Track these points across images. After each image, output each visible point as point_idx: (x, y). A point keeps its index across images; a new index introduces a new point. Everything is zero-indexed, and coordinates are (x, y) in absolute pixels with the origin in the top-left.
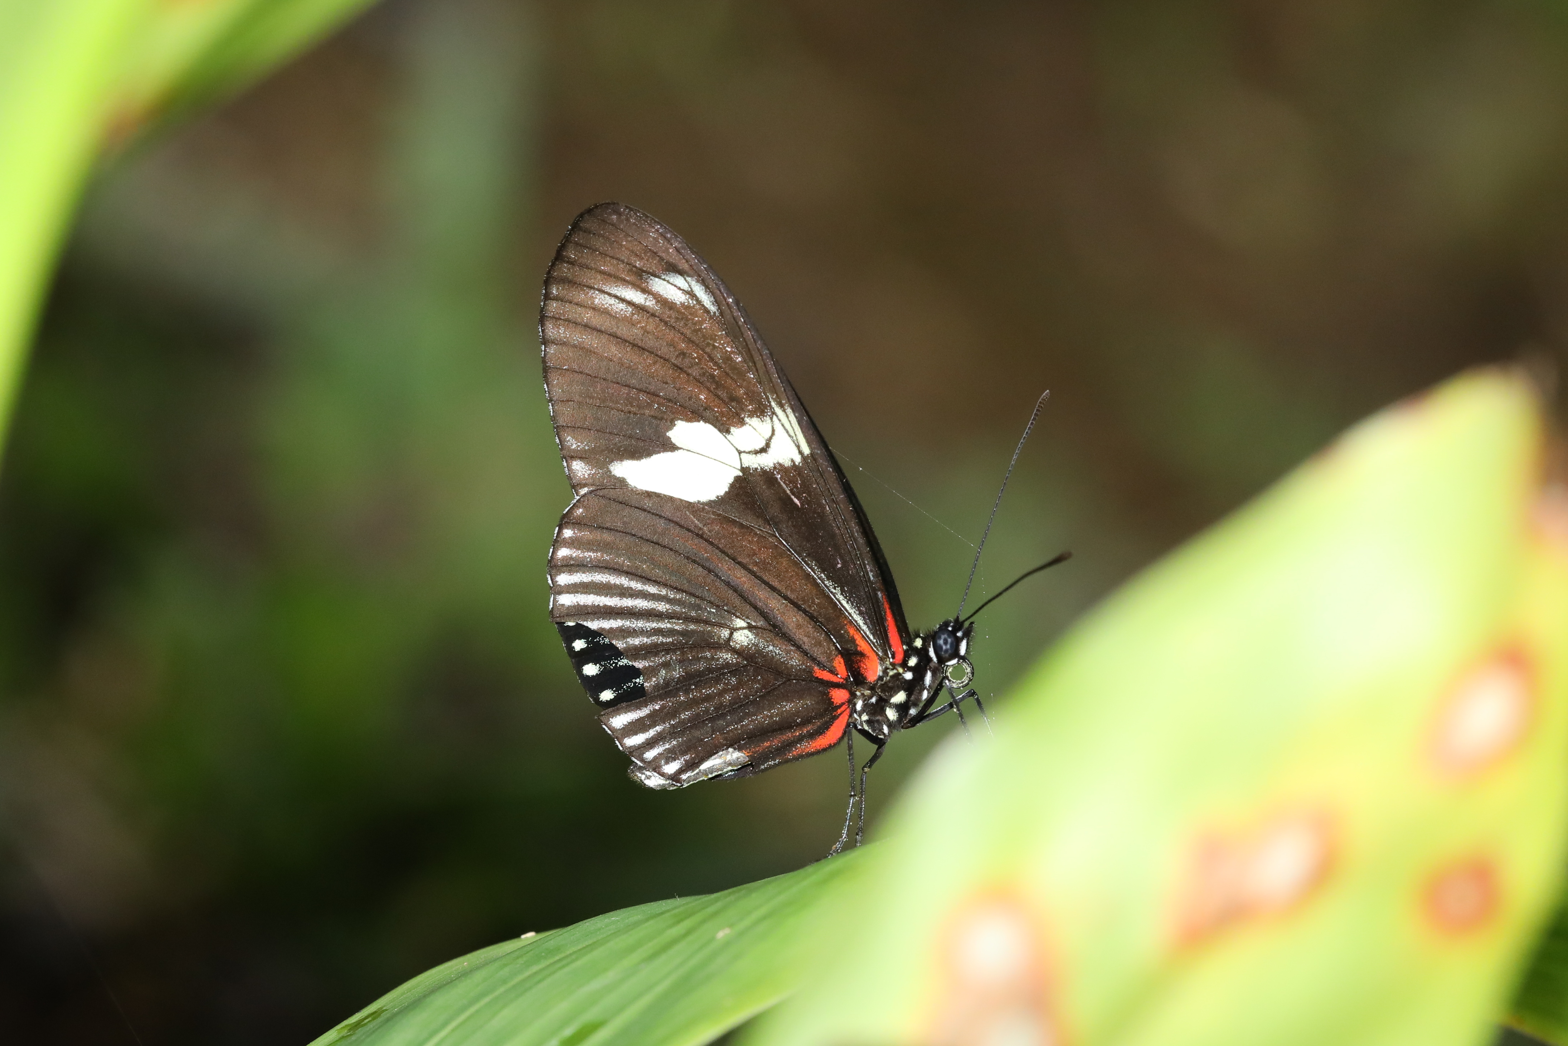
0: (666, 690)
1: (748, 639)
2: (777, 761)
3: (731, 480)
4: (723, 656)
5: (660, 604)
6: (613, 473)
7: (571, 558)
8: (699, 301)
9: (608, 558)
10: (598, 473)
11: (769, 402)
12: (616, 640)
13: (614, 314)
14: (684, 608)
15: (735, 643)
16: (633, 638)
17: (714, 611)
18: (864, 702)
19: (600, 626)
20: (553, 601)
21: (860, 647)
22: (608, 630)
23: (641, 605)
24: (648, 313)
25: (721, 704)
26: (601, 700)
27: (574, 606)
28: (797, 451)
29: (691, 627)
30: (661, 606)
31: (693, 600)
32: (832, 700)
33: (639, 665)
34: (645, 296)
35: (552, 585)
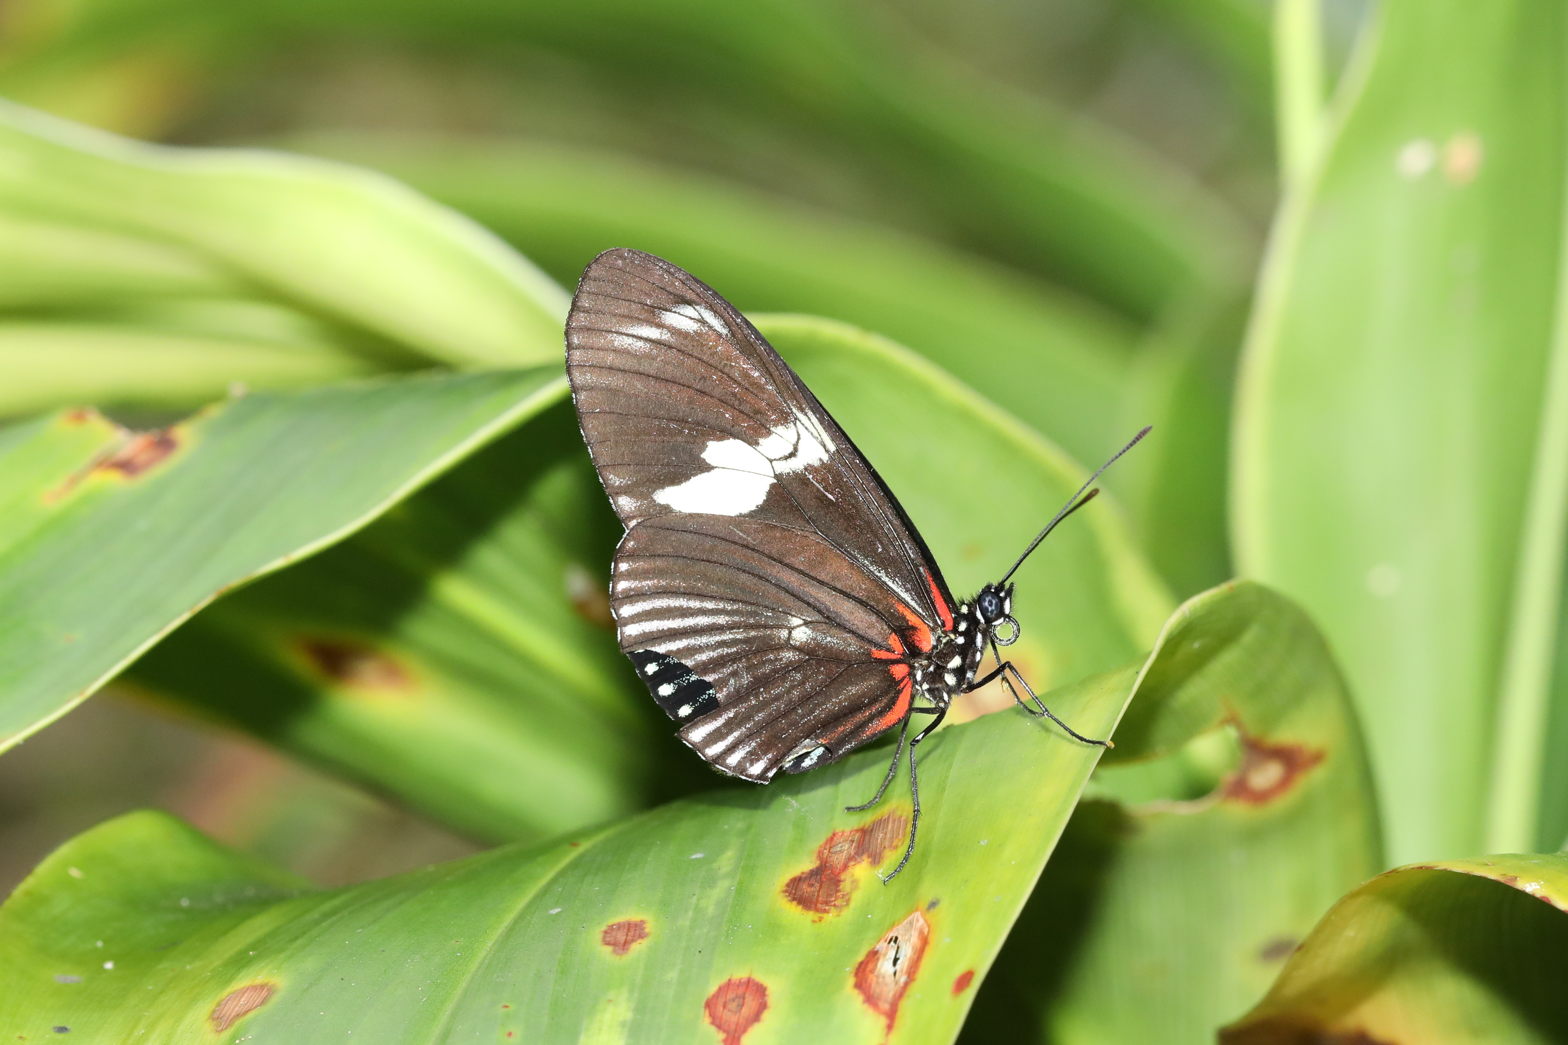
0: (737, 698)
1: (806, 635)
2: (853, 743)
3: (767, 488)
4: (786, 655)
5: (720, 617)
6: (657, 502)
7: (631, 589)
8: (710, 327)
9: (664, 583)
10: (644, 504)
11: (791, 409)
12: (685, 659)
13: (634, 353)
14: (742, 617)
15: (794, 641)
16: (700, 653)
17: (771, 614)
18: (923, 671)
19: (667, 649)
20: (621, 633)
21: (911, 622)
22: (676, 651)
23: (702, 622)
24: (666, 345)
25: (791, 700)
26: (680, 716)
27: (641, 635)
28: (824, 450)
29: (752, 634)
30: (720, 619)
31: (749, 608)
32: (894, 676)
33: (709, 678)
34: (660, 331)
35: (617, 619)
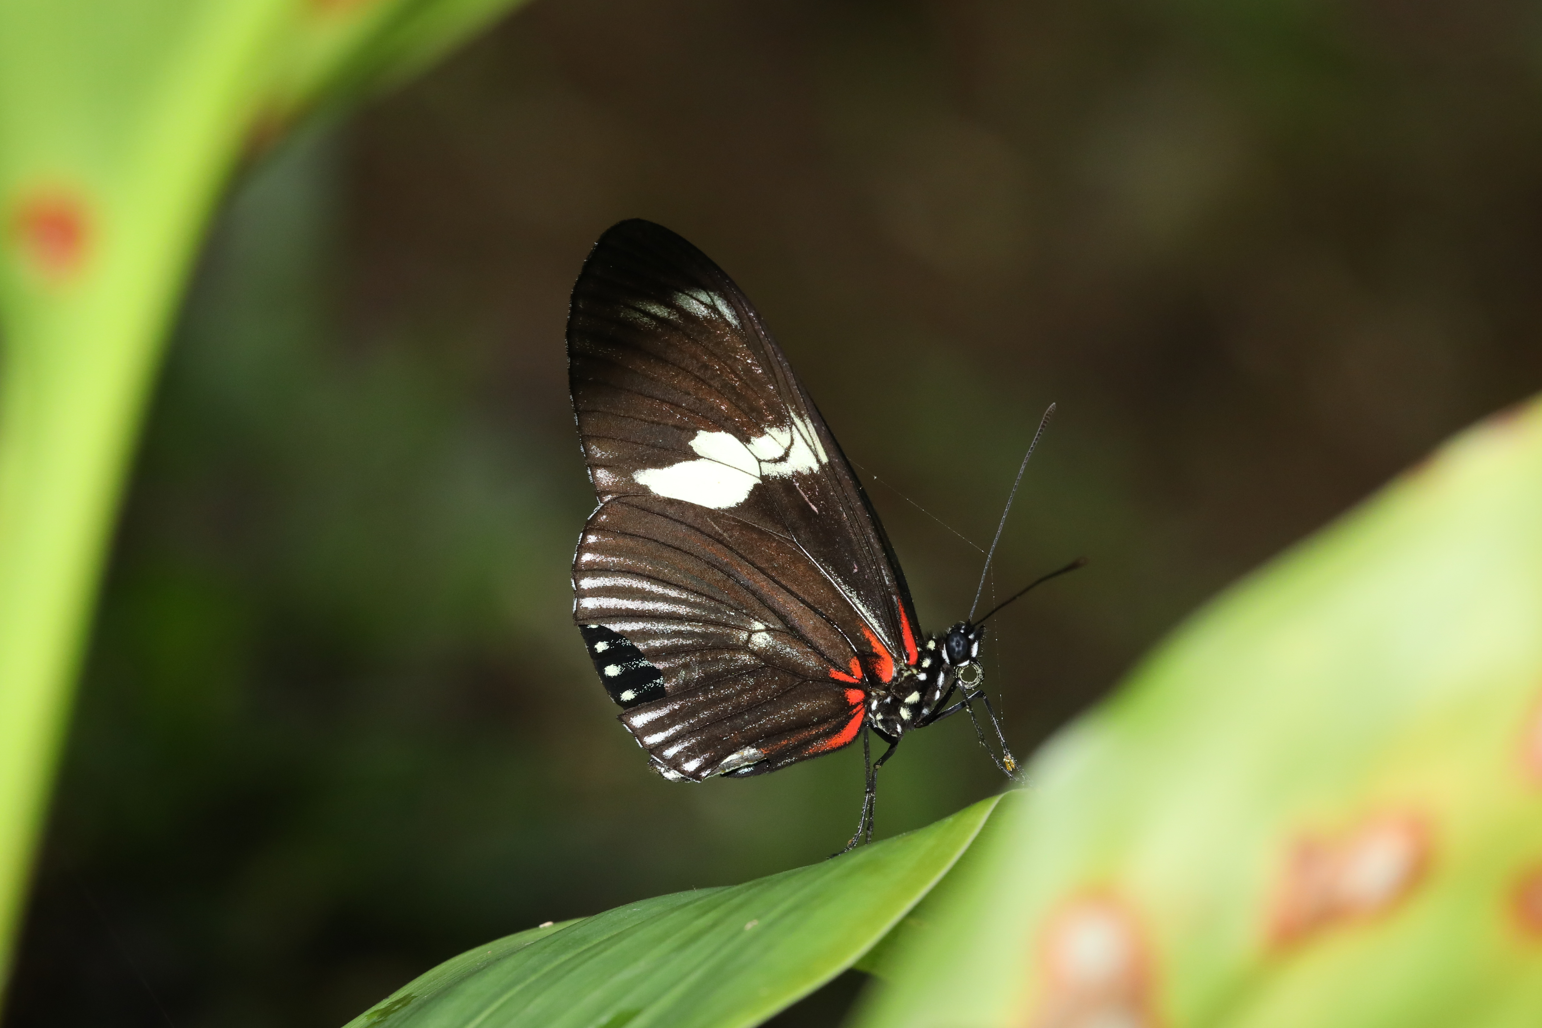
0: (685, 691)
1: (766, 641)
2: (794, 758)
3: (750, 488)
4: (741, 657)
5: (681, 607)
6: (636, 481)
7: (595, 563)
8: (721, 315)
9: (630, 563)
10: (622, 481)
11: (789, 413)
12: (638, 642)
13: (638, 328)
14: (704, 611)
15: (753, 645)
16: (654, 640)
17: (733, 614)
18: (878, 702)
19: (622, 629)
20: (577, 604)
21: (876, 649)
22: (630, 632)
23: (662, 608)
24: (672, 326)
25: (739, 703)
26: (622, 699)
27: (597, 610)
28: (815, 460)
29: (710, 630)
30: (681, 609)
31: (713, 604)
32: (848, 700)
33: (660, 666)
34: (669, 311)
35: (575, 589)
